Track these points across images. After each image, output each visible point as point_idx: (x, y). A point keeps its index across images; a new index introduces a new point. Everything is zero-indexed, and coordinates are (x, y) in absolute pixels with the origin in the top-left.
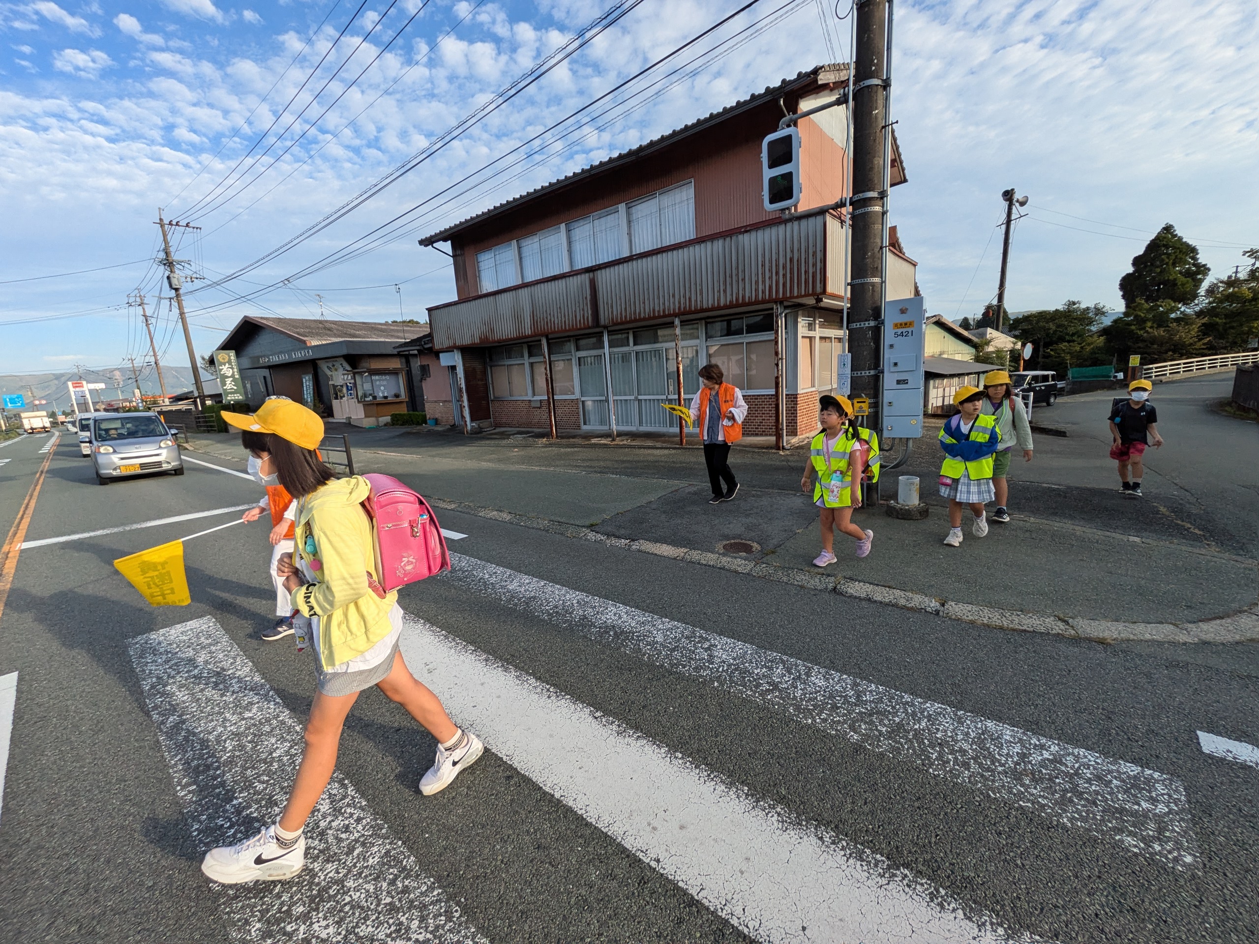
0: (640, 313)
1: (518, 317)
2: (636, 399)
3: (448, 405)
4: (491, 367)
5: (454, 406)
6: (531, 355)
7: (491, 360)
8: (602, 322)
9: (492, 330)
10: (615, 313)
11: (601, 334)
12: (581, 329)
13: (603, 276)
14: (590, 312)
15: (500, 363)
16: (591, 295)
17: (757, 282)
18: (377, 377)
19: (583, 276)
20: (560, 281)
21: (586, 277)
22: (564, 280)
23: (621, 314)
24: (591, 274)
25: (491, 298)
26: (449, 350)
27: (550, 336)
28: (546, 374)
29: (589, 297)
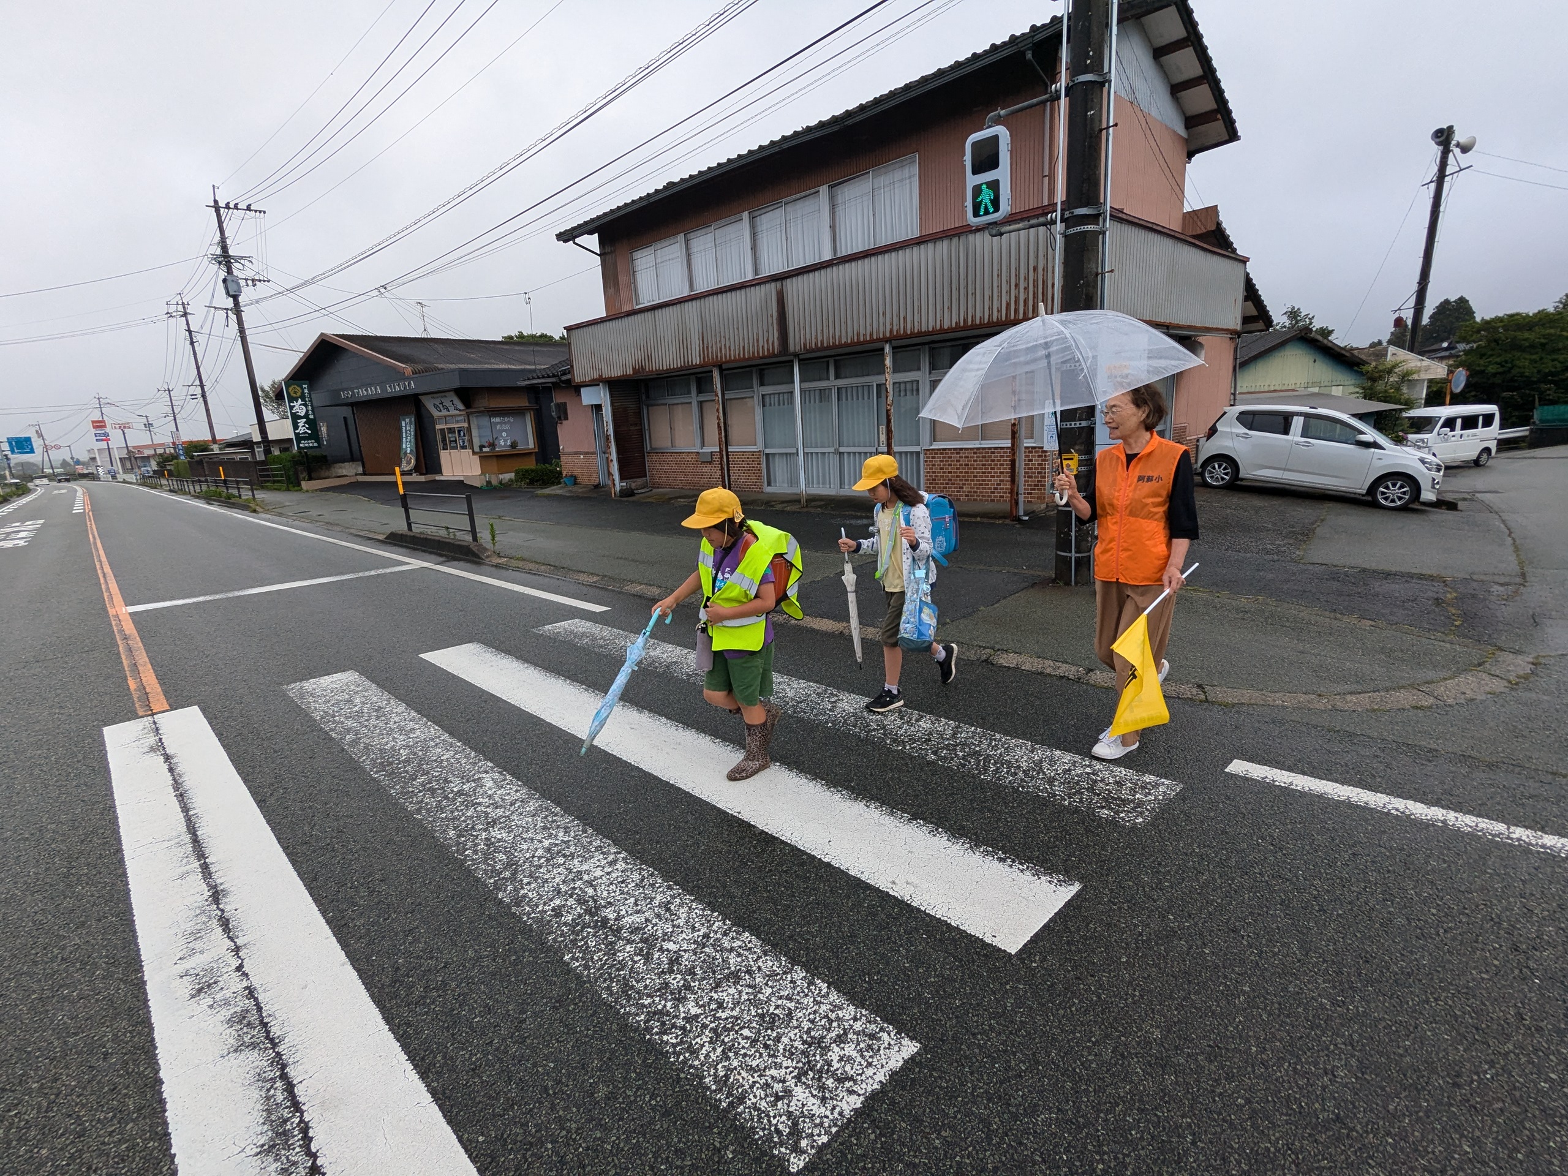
0: (840, 337)
1: (683, 343)
2: (837, 451)
3: (592, 458)
4: (648, 406)
5: (598, 458)
6: (700, 391)
7: (648, 397)
8: (792, 349)
9: (650, 357)
10: (808, 337)
11: (790, 363)
12: (764, 357)
13: (793, 287)
14: (776, 335)
15: (660, 402)
16: (778, 311)
17: (991, 298)
18: (498, 420)
19: (768, 285)
20: (738, 292)
21: (772, 287)
22: (743, 291)
23: (816, 338)
24: (779, 284)
25: (649, 315)
26: (593, 383)
27: (724, 367)
28: (718, 418)
29: (775, 315)
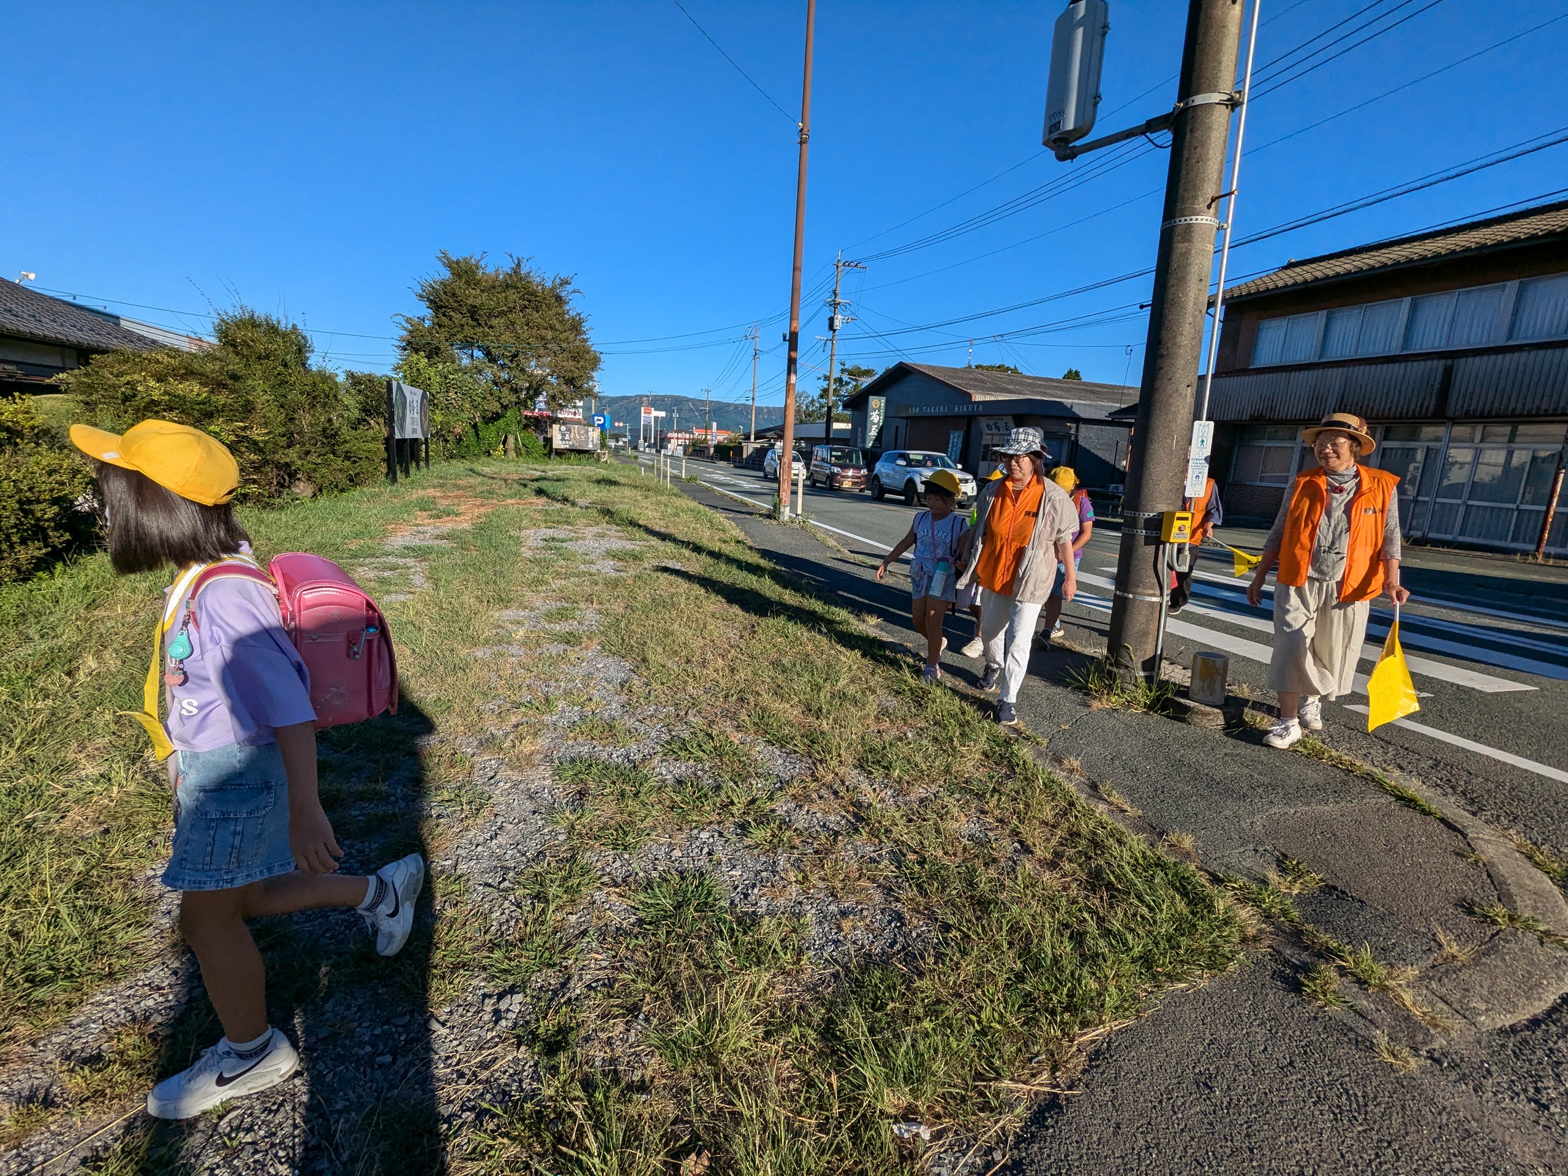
1: (1318, 399)
2: (1465, 503)
8: (1450, 414)
9: (1273, 409)
10: (1473, 406)
13: (1466, 363)
14: (1433, 402)
16: (1442, 381)
19: (1435, 362)
20: (1397, 364)
21: (1440, 365)
24: (1449, 362)
29: (1437, 386)
